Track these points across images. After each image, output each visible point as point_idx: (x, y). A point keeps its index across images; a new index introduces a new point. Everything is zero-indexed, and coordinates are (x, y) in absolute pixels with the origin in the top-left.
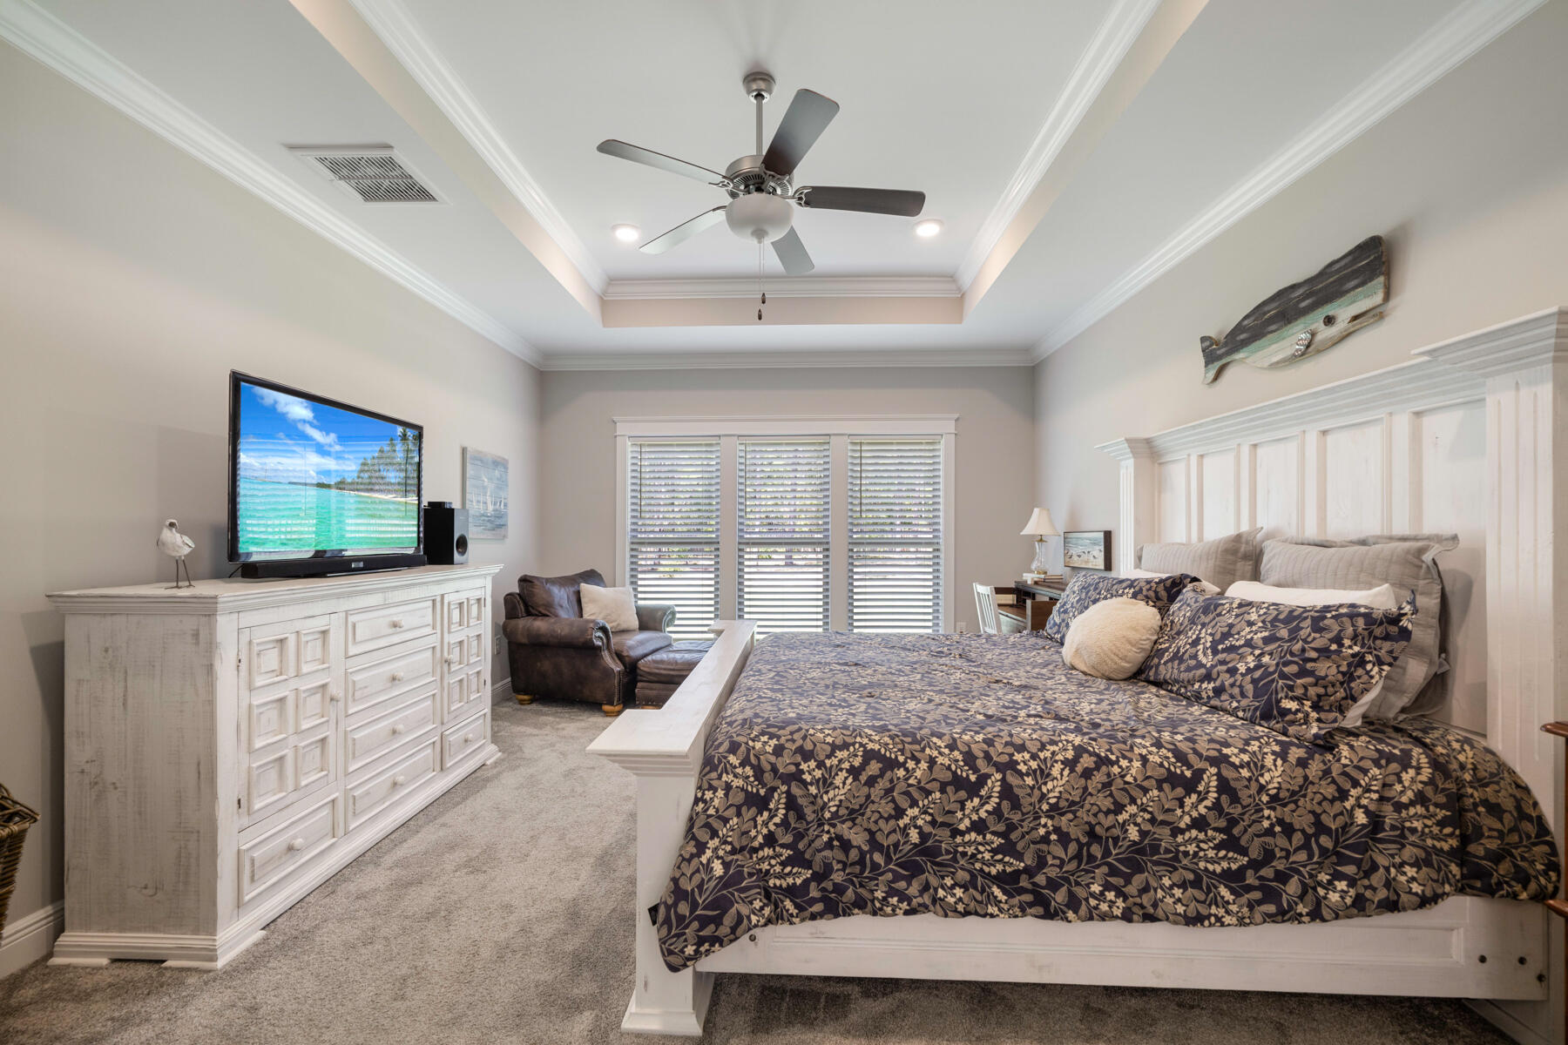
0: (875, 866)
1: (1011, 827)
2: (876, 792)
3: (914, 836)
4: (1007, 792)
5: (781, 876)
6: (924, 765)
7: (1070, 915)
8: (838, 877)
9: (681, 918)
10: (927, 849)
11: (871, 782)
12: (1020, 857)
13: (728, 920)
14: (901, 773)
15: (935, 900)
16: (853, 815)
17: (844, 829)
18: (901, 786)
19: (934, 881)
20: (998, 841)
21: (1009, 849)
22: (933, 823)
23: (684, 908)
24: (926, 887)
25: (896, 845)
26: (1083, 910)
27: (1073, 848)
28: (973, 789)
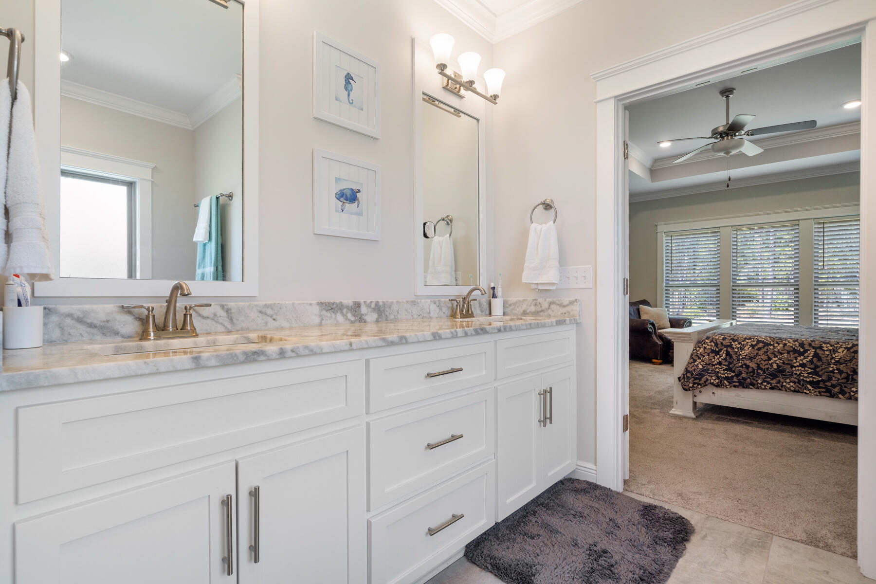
0: (758, 373)
1: (817, 367)
2: (761, 352)
3: (775, 366)
4: (816, 355)
5: (723, 374)
6: (781, 345)
7: (840, 396)
8: (744, 375)
9: (688, 377)
10: (780, 371)
11: (759, 349)
12: (820, 376)
13: (703, 379)
14: (772, 347)
15: (782, 386)
16: (751, 359)
17: (748, 362)
18: (772, 351)
19: (782, 380)
20: (811, 371)
21: (816, 373)
22: (783, 363)
23: (690, 375)
24: (779, 382)
25: (768, 368)
26: (847, 395)
28: (801, 354)
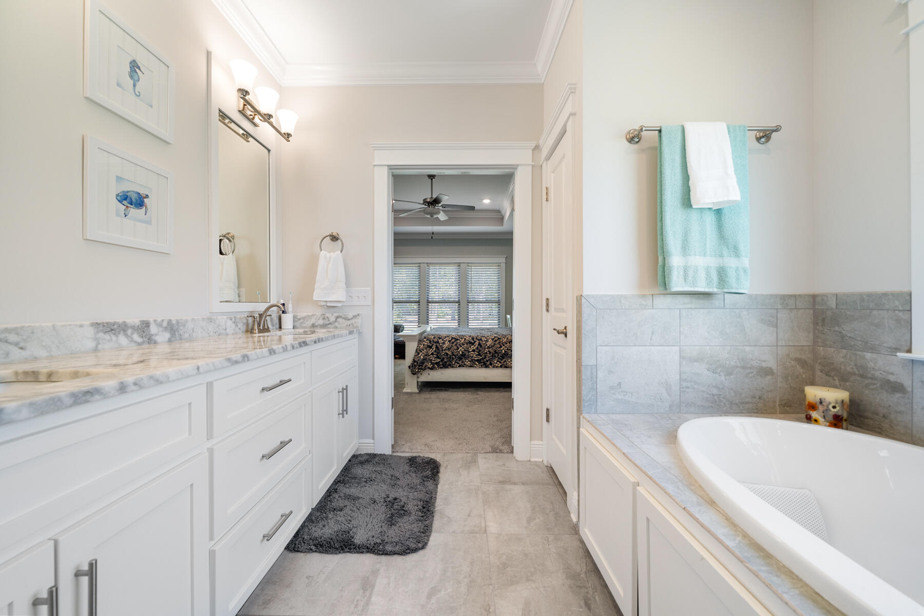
0: (453, 358)
1: (480, 351)
2: (454, 345)
3: (461, 353)
4: (479, 344)
5: (434, 361)
6: (463, 340)
7: (490, 366)
8: (445, 360)
9: (415, 365)
10: (463, 355)
11: (453, 343)
12: (481, 356)
13: (424, 366)
14: (459, 341)
15: (464, 364)
16: (449, 349)
17: (447, 352)
18: (459, 343)
19: (464, 361)
20: (477, 353)
21: (479, 355)
22: (465, 350)
23: (415, 364)
24: (463, 362)
25: (457, 354)
26: (493, 365)
27: (491, 354)
28: (473, 344)
